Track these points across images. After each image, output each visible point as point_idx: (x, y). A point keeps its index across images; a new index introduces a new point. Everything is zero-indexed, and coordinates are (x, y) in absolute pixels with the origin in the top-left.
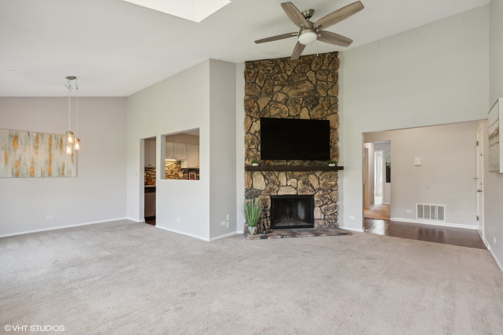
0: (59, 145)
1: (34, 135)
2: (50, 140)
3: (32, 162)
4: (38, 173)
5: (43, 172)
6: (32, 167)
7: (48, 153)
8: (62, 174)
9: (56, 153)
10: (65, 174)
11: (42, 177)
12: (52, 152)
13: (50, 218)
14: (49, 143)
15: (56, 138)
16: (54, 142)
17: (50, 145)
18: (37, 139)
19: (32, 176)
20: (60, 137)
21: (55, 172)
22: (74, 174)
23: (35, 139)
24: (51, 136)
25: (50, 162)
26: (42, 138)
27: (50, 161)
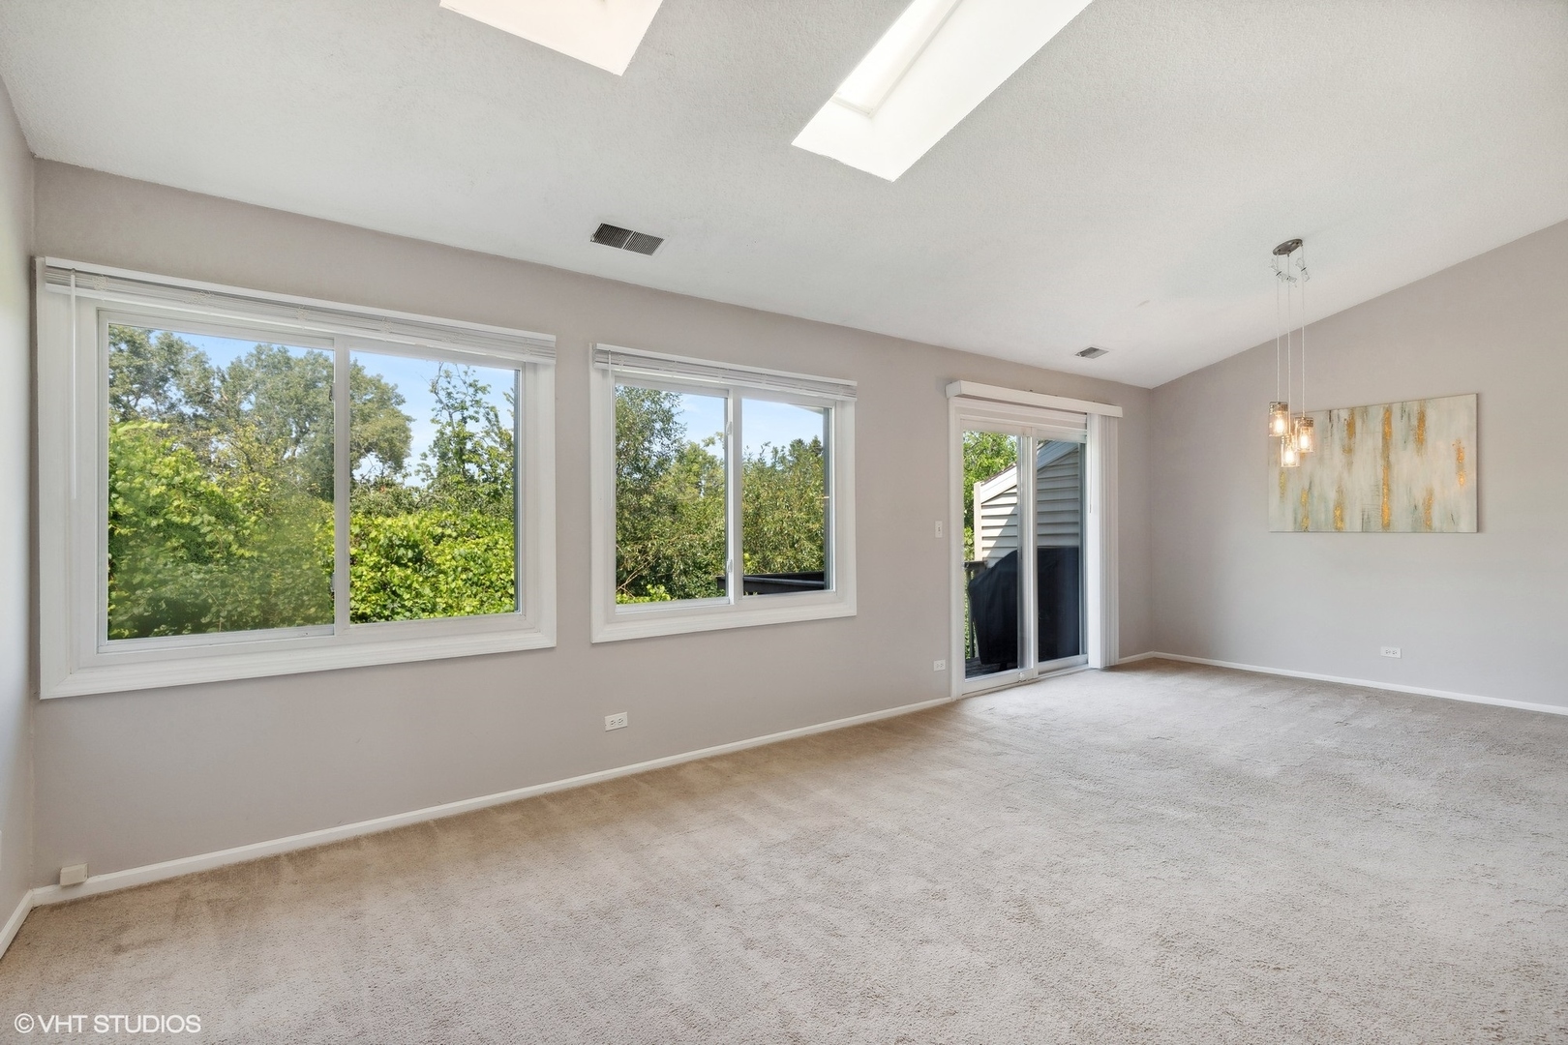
0: (1412, 432)
1: (1344, 415)
2: (1387, 421)
3: (1340, 491)
4: (1354, 521)
5: (1366, 517)
6: (1340, 505)
7: (1380, 462)
8: (1422, 523)
9: (1406, 461)
10: (1436, 523)
11: (1365, 531)
12: (1392, 458)
13: (1391, 655)
14: (1384, 431)
15: (1403, 411)
16: (1398, 426)
17: (1386, 437)
18: (1351, 426)
19: (1339, 530)
20: (1415, 408)
21: (1401, 518)
22: (1467, 523)
23: (1346, 428)
24: (1388, 411)
25: (1386, 487)
26: (1363, 422)
27: (1387, 484)
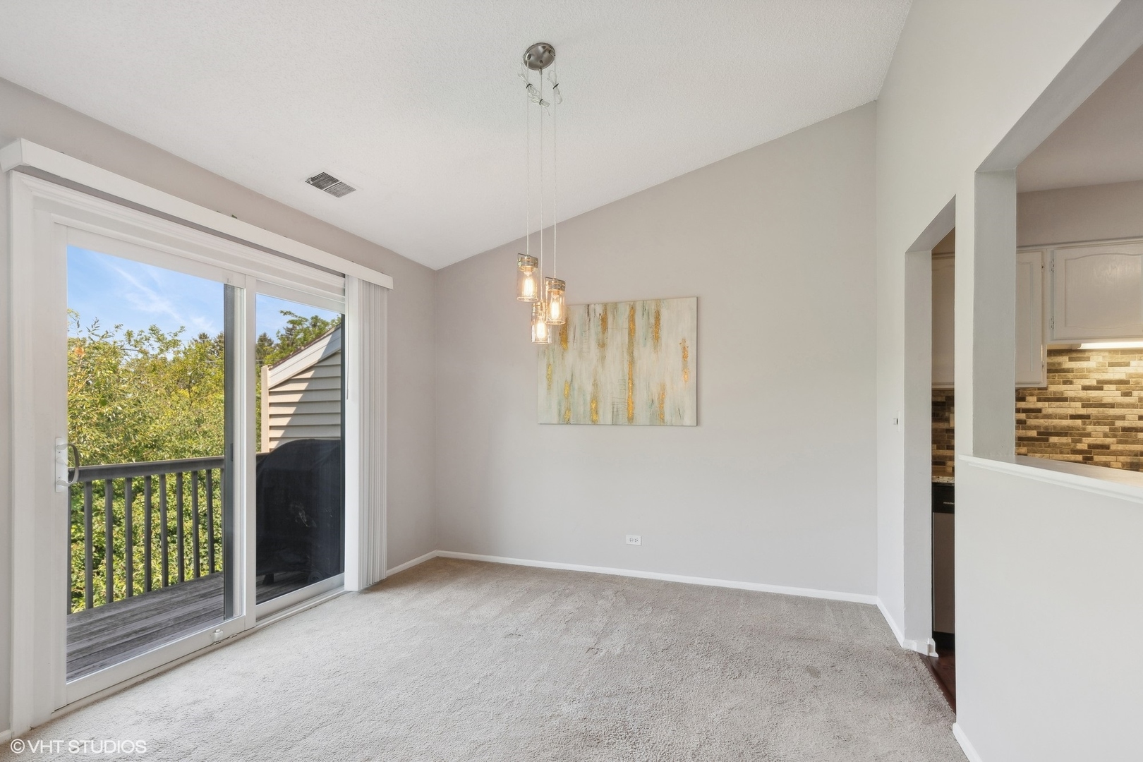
0: (650, 330)
1: (599, 310)
2: (632, 319)
3: (595, 385)
4: (606, 415)
5: (615, 410)
6: (595, 399)
7: (626, 357)
8: (658, 418)
9: (645, 354)
10: (667, 417)
11: (614, 424)
12: (636, 354)
13: (633, 543)
14: (629, 327)
15: (644, 309)
16: (640, 321)
17: (631, 332)
18: (604, 320)
19: (594, 423)
20: (653, 307)
21: (642, 415)
22: (689, 419)
23: (600, 322)
24: (633, 309)
25: (630, 382)
26: (614, 317)
27: (631, 379)
